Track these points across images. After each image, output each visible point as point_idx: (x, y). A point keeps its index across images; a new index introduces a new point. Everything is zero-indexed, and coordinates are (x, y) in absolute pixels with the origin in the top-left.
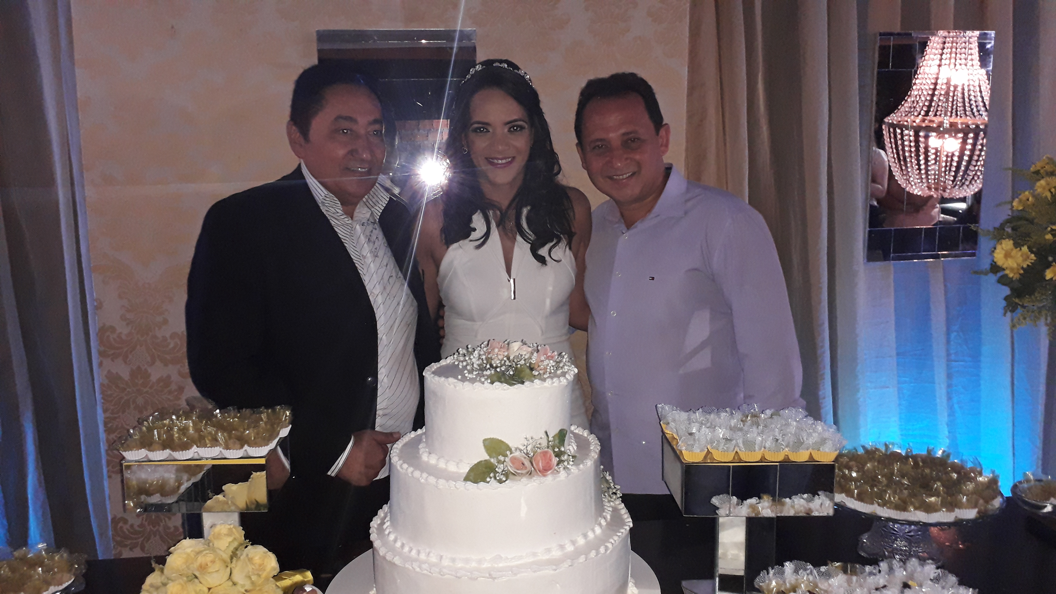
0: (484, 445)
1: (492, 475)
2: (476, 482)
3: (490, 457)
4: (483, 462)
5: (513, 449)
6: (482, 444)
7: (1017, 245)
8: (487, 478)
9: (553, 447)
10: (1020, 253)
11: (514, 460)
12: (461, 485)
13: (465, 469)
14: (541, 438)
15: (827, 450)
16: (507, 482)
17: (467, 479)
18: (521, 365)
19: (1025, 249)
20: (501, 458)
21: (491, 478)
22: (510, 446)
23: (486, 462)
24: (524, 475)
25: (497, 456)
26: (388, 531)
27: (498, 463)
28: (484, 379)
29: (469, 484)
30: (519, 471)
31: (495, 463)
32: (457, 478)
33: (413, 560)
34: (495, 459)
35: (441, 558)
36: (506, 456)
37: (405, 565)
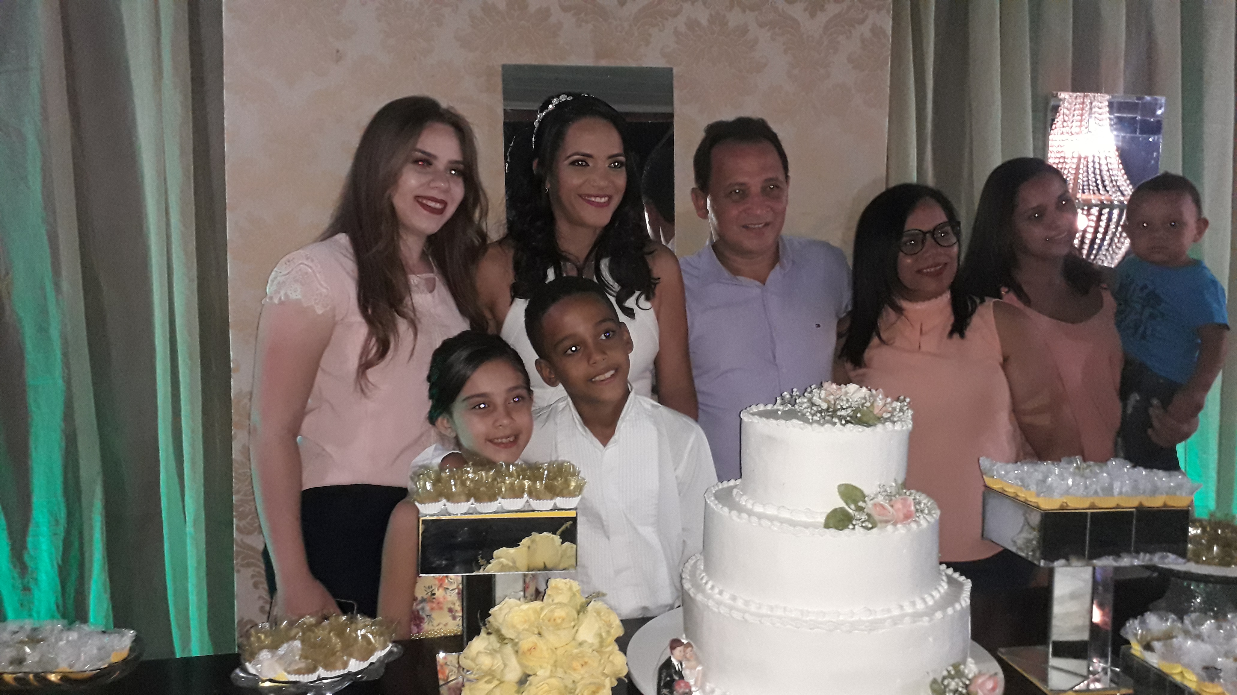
0: (840, 492)
2: (837, 528)
3: (847, 504)
4: (839, 510)
6: (837, 490)
8: (848, 525)
12: (822, 531)
13: (820, 518)
16: (874, 529)
17: (827, 526)
18: (867, 407)
22: (866, 492)
23: (842, 510)
24: (887, 522)
25: (855, 502)
26: (716, 591)
27: (856, 510)
28: (836, 420)
29: (833, 531)
30: (884, 518)
31: (851, 511)
32: (814, 526)
33: (769, 616)
34: (853, 506)
35: (802, 612)
36: (864, 501)
37: (761, 622)
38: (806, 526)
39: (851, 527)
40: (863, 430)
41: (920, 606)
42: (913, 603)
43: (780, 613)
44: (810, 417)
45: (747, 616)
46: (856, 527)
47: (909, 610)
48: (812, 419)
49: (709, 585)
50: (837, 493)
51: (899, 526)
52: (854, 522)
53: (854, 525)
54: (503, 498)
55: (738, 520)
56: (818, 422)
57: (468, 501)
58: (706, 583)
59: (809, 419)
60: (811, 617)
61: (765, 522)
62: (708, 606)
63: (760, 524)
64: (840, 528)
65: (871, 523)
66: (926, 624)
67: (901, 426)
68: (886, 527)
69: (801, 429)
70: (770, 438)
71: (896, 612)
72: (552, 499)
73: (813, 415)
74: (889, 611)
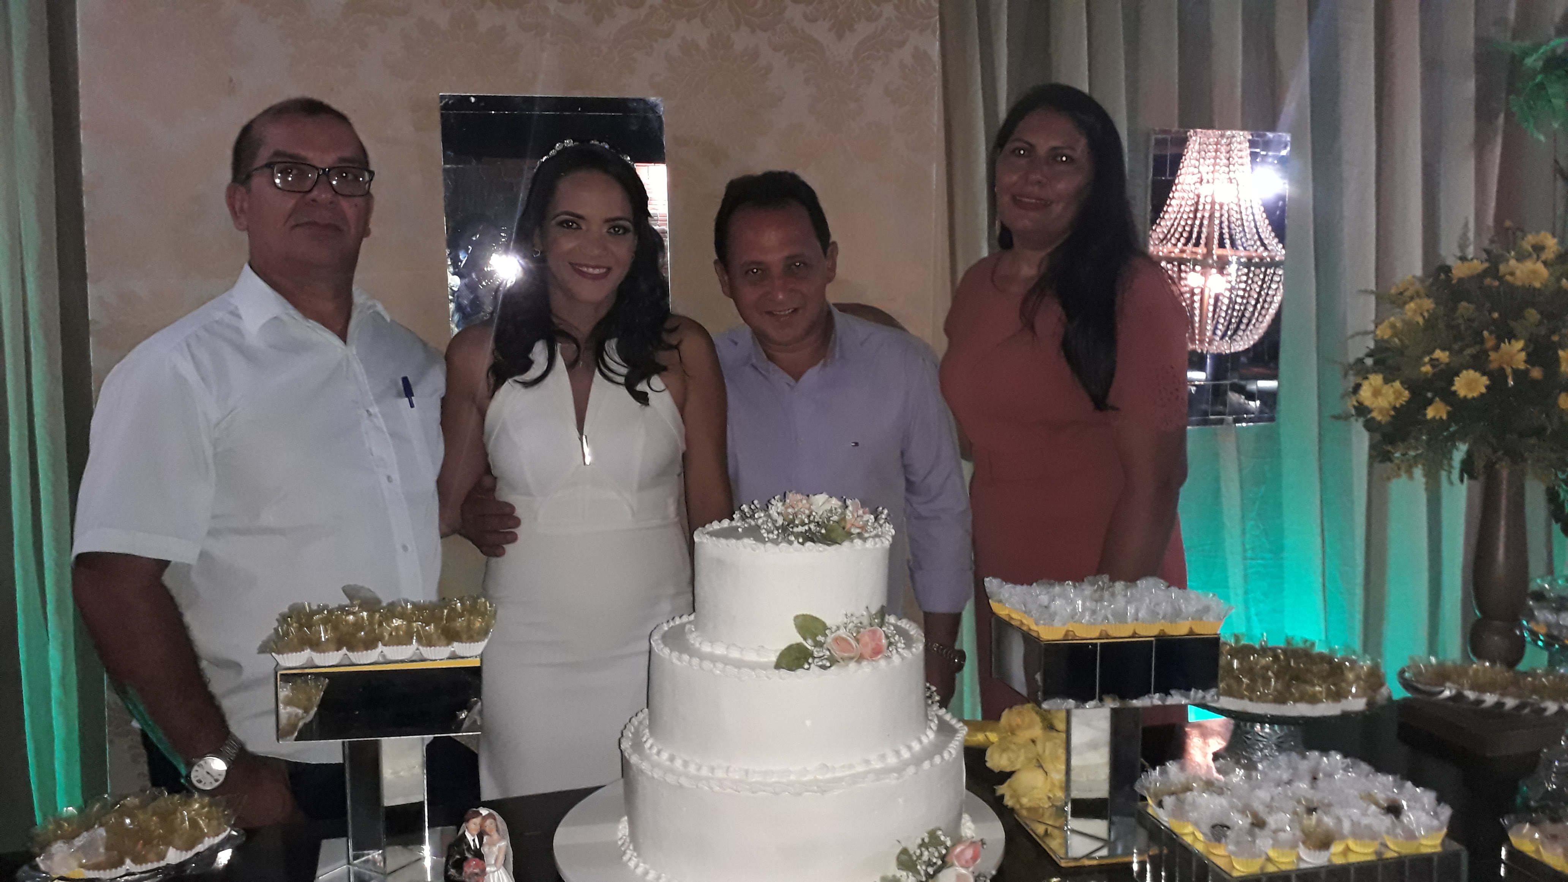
0: (795, 624)
2: (790, 669)
3: (805, 639)
4: (795, 646)
5: (834, 628)
6: (792, 622)
7: (1387, 381)
8: (803, 664)
10: (1391, 391)
11: (837, 640)
12: (773, 673)
13: (772, 657)
14: (862, 615)
15: (1211, 619)
16: (832, 668)
17: (778, 666)
18: (834, 522)
19: (1397, 384)
22: (828, 623)
23: (799, 645)
24: (851, 658)
25: (814, 637)
26: (655, 750)
27: (815, 647)
28: (792, 538)
29: (783, 672)
30: (846, 655)
31: (809, 647)
32: (763, 667)
33: (707, 779)
34: (810, 641)
35: (747, 772)
36: (826, 635)
37: (697, 786)
38: (753, 666)
39: (806, 666)
40: (825, 550)
41: (892, 760)
42: (883, 757)
43: (720, 774)
44: (765, 535)
45: (683, 781)
46: (812, 666)
47: (878, 765)
48: (768, 538)
49: (647, 745)
50: (794, 626)
51: (865, 663)
52: (810, 660)
53: (809, 664)
54: (385, 645)
55: (679, 663)
56: (775, 542)
57: (338, 649)
58: (645, 742)
59: (765, 538)
60: (756, 778)
61: (707, 665)
62: (642, 771)
63: (700, 667)
64: (794, 668)
65: (833, 661)
66: (894, 782)
67: (873, 543)
68: (847, 665)
69: (753, 550)
70: (720, 562)
71: (860, 769)
72: (448, 644)
73: (769, 532)
74: (851, 766)
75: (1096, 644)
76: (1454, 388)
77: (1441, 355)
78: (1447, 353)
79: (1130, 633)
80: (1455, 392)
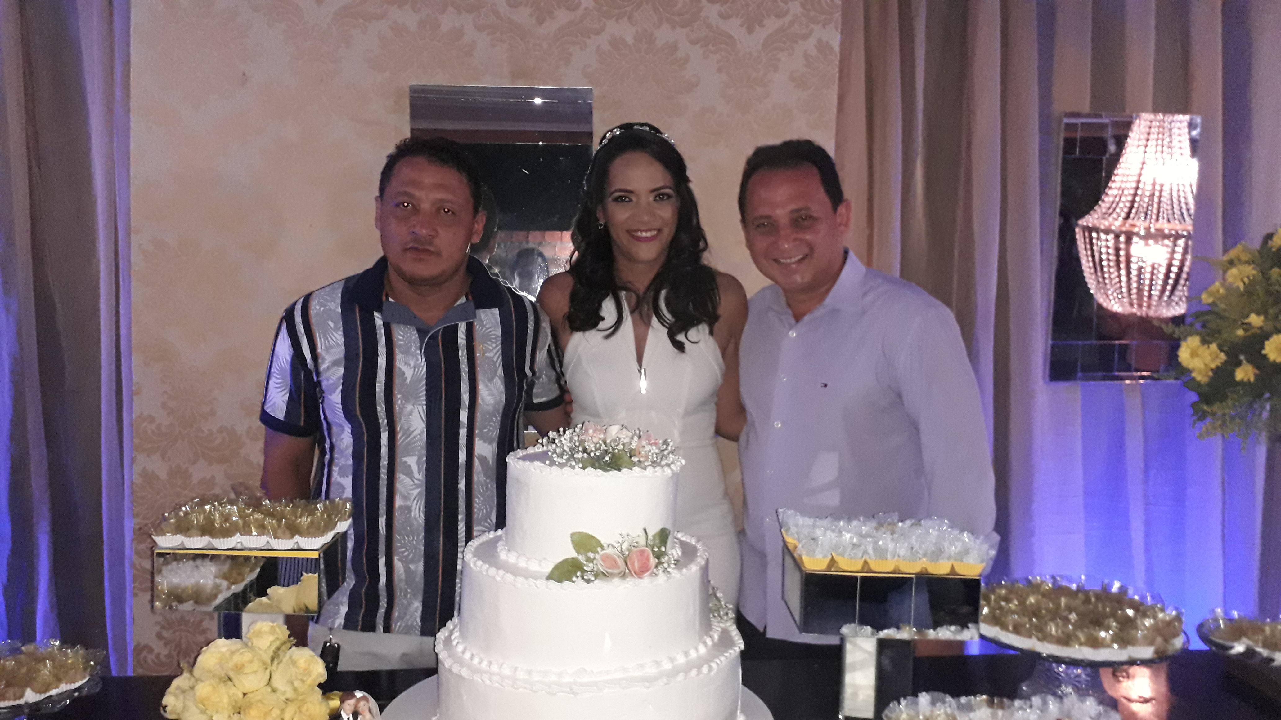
0: (572, 541)
1: (579, 574)
2: (560, 581)
3: (578, 554)
4: (569, 560)
5: (605, 545)
6: (569, 539)
7: (1205, 342)
8: (572, 577)
9: (652, 547)
10: (1208, 352)
11: (606, 558)
12: (542, 583)
13: (548, 568)
14: (639, 536)
15: (971, 561)
16: (595, 582)
17: (549, 578)
18: (619, 450)
19: (1214, 346)
20: (591, 555)
21: (577, 577)
22: (602, 542)
23: (573, 559)
24: (616, 575)
25: (586, 553)
26: (457, 642)
27: (586, 561)
28: (575, 463)
29: (552, 582)
30: (611, 571)
31: (581, 562)
32: (538, 576)
33: (483, 672)
34: (582, 556)
35: (516, 669)
36: (597, 552)
37: (473, 677)
38: (529, 575)
39: (574, 579)
44: (555, 459)
45: (464, 671)
46: (579, 578)
47: (634, 674)
48: (557, 462)
56: (560, 466)
57: (204, 536)
59: (555, 462)
68: (610, 580)
71: (616, 675)
72: (290, 538)
75: (856, 578)
76: (1264, 352)
77: (1255, 320)
78: (1262, 318)
79: (891, 569)
80: (1265, 356)
